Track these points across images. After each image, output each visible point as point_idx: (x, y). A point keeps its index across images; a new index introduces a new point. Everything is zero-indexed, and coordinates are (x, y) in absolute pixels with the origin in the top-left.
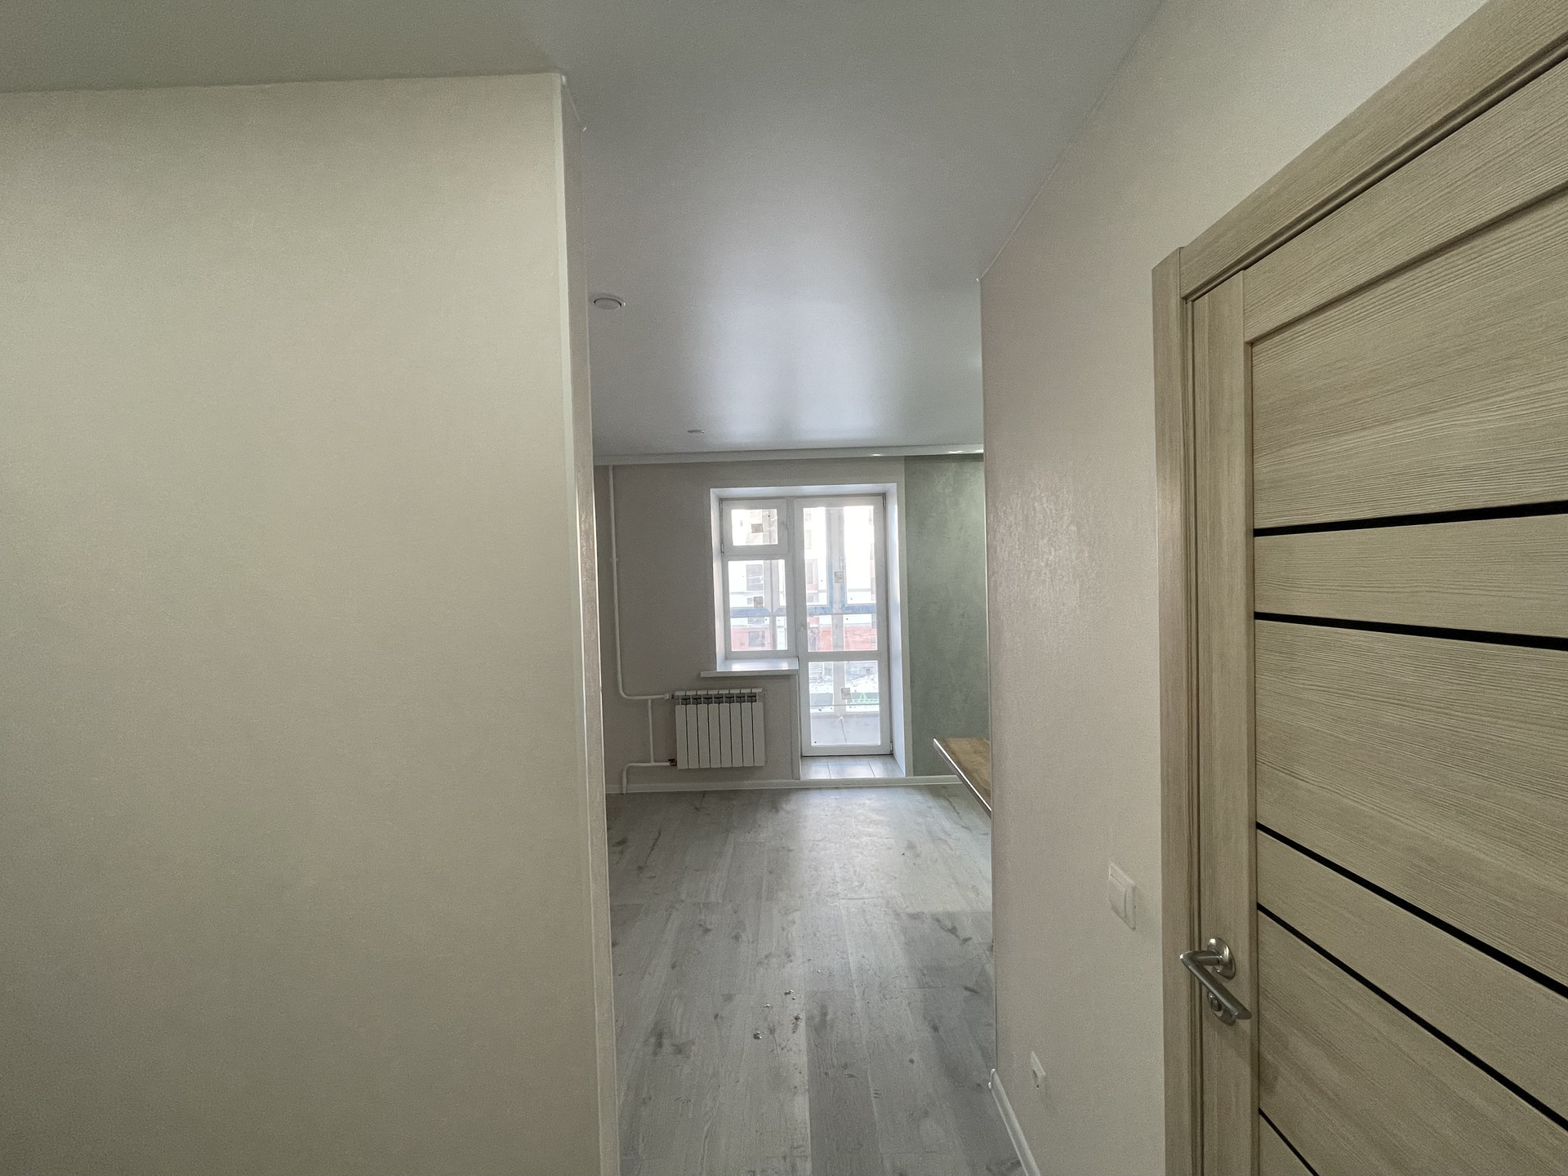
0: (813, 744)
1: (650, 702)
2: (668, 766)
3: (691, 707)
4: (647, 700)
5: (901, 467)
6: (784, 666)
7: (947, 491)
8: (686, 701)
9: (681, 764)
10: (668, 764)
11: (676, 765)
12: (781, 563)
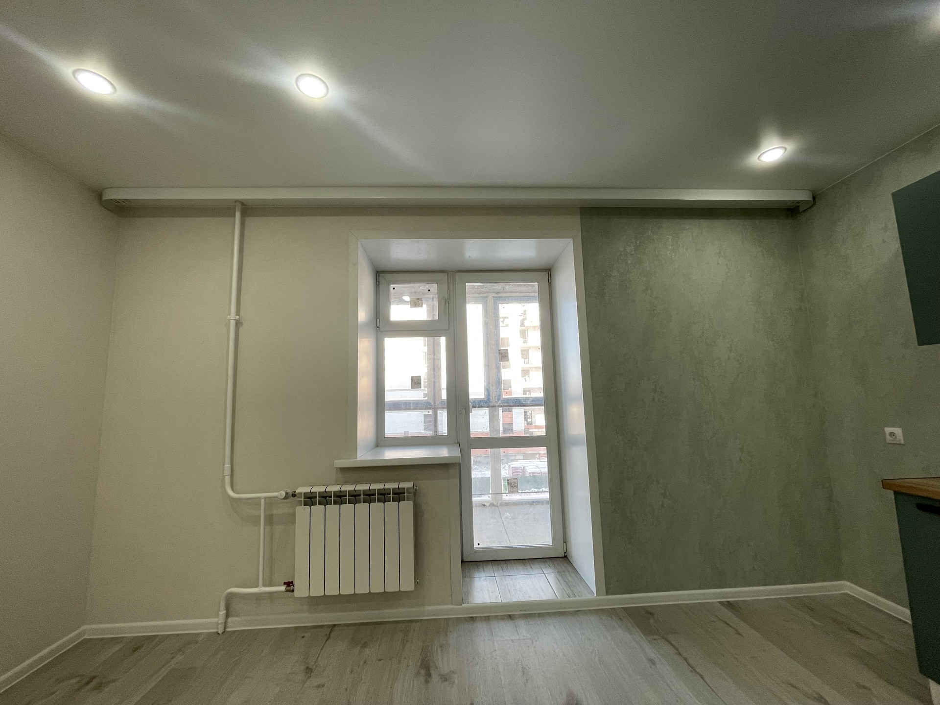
0: (476, 546)
1: (263, 501)
2: (282, 592)
3: (318, 509)
4: (259, 499)
5: (576, 221)
6: (443, 453)
7: (628, 249)
8: (310, 500)
9: (300, 591)
10: (283, 588)
11: (293, 591)
12: (443, 340)
